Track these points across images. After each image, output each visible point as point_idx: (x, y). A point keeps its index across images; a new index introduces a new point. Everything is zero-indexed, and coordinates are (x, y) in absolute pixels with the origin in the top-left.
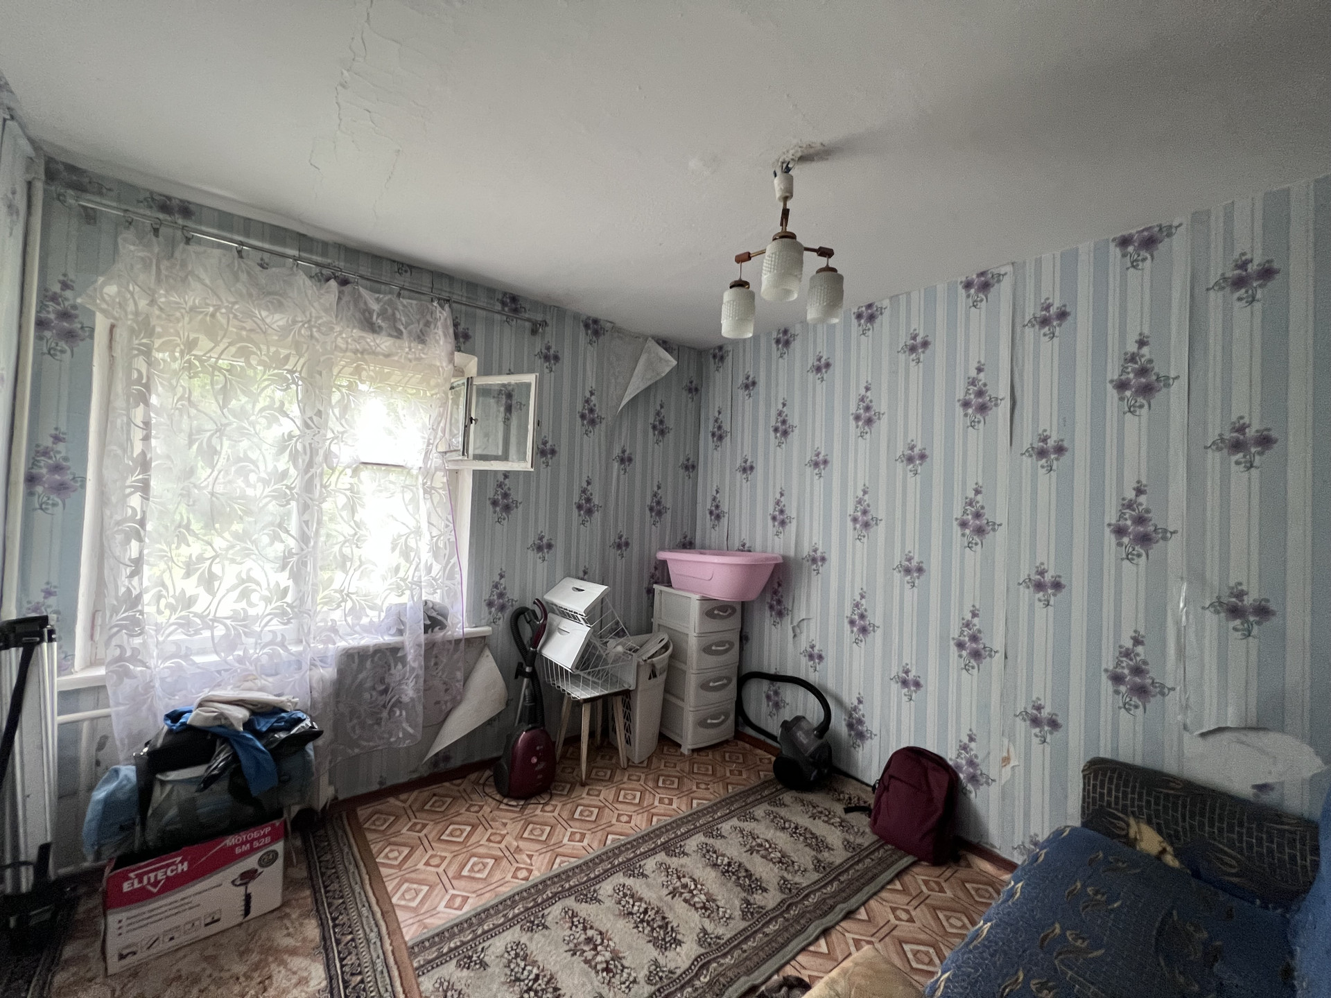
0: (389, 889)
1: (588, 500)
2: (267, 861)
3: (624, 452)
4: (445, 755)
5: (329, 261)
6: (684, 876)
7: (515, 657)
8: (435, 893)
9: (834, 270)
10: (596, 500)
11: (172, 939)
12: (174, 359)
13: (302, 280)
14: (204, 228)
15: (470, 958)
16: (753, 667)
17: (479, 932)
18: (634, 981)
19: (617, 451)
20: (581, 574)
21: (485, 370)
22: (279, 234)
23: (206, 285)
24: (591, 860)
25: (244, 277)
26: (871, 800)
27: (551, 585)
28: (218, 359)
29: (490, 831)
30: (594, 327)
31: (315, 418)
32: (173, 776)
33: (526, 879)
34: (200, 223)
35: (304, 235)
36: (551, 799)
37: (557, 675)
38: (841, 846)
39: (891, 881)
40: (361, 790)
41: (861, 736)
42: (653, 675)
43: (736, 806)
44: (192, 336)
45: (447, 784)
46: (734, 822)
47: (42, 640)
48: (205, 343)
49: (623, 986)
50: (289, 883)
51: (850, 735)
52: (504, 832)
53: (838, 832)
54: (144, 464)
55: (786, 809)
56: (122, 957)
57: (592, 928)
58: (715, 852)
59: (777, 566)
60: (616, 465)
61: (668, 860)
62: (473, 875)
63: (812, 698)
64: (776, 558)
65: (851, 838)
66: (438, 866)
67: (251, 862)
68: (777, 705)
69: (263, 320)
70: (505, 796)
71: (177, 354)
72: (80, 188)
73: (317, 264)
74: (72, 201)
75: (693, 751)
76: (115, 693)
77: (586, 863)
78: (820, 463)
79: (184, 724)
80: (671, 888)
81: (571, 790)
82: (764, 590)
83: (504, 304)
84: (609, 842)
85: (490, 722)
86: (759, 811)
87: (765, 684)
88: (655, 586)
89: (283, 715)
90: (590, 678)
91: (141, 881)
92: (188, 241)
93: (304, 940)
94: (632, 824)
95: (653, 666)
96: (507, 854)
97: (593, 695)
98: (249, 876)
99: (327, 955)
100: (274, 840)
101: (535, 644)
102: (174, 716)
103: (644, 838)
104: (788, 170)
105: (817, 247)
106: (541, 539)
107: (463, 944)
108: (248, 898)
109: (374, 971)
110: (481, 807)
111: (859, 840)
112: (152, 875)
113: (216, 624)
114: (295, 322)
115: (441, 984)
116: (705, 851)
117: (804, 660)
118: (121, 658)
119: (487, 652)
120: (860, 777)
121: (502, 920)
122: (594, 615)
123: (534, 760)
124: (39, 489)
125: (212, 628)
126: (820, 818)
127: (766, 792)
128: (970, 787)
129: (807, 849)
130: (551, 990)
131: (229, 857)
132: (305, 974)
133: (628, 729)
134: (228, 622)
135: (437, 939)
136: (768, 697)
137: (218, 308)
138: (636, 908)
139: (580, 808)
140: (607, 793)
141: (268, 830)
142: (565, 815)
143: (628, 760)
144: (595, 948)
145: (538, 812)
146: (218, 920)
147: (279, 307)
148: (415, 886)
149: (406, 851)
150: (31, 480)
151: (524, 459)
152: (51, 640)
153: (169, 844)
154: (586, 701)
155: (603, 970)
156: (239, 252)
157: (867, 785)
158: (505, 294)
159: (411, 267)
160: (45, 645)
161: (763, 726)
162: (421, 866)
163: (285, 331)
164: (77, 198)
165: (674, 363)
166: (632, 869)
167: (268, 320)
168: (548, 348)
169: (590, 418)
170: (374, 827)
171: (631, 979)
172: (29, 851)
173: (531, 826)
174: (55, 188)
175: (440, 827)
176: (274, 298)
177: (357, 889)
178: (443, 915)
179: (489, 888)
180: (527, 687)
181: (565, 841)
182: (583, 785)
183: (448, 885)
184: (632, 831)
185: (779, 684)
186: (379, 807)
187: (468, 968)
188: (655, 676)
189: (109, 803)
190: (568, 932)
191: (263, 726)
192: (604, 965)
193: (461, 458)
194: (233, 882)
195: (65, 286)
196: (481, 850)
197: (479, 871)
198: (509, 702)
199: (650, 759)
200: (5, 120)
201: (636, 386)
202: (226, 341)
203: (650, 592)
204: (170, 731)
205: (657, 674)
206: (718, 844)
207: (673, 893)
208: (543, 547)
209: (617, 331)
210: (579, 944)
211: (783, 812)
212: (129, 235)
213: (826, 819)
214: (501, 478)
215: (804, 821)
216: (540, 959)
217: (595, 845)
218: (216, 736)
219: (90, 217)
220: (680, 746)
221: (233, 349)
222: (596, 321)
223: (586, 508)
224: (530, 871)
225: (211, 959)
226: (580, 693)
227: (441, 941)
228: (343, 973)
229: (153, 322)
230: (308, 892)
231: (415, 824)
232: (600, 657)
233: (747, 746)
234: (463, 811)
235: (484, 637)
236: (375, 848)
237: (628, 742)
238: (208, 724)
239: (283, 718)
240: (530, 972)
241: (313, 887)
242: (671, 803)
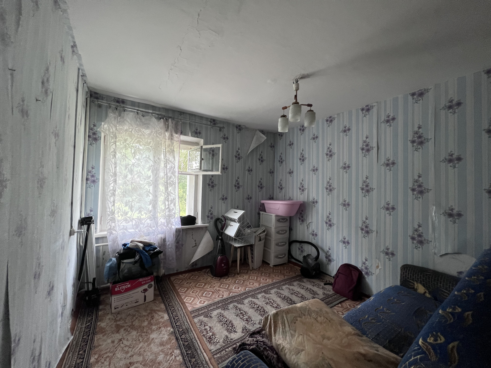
0: (183, 298)
1: (238, 184)
2: (150, 287)
3: (249, 168)
4: (195, 263)
5: (161, 113)
6: (270, 299)
7: (216, 234)
8: (196, 300)
9: (313, 111)
10: (241, 184)
11: (127, 305)
12: (121, 144)
13: (154, 120)
14: (128, 107)
15: (207, 315)
16: (294, 238)
17: (209, 309)
18: (255, 324)
19: (247, 168)
20: (236, 208)
21: (205, 144)
22: (147, 106)
23: (129, 123)
24: (242, 294)
25: (138, 120)
26: (332, 281)
27: (227, 211)
28: (133, 144)
29: (210, 285)
30: (239, 127)
31: (158, 160)
32: (125, 261)
33: (222, 298)
34: (127, 105)
35: (154, 106)
36: (228, 277)
37: (229, 240)
38: (322, 294)
39: (338, 304)
40: (172, 272)
41: (330, 261)
42: (260, 240)
43: (287, 282)
44: (126, 138)
45: (196, 272)
46: (287, 286)
47: (91, 223)
48: (129, 140)
49: (252, 325)
50: (155, 295)
51: (326, 261)
52: (215, 286)
53: (321, 290)
54: (115, 174)
55: (304, 283)
56: (115, 309)
57: (242, 310)
58: (280, 294)
59: (301, 204)
60: (247, 172)
61: (265, 295)
62: (206, 296)
63: (314, 248)
64: (300, 202)
65: (326, 292)
66: (196, 293)
67: (146, 287)
68: (302, 251)
69: (143, 132)
70: (214, 276)
71: (122, 143)
72: (97, 98)
73: (158, 114)
74: (96, 102)
75: (274, 266)
76: (109, 238)
77: (240, 294)
78: (315, 170)
79: (127, 247)
80: (266, 302)
81: (234, 275)
82: (297, 213)
83: (211, 122)
84: (247, 289)
85: (209, 254)
86: (295, 283)
87: (298, 245)
88: (260, 212)
89: (152, 246)
90: (240, 240)
91: (119, 288)
92: (124, 111)
93: (161, 308)
94: (254, 285)
95: (260, 237)
96: (216, 291)
97: (241, 246)
98: (145, 290)
99: (168, 312)
100: (151, 281)
101: (222, 228)
102: (125, 245)
103: (258, 289)
104: (297, 82)
105: (307, 104)
106: (223, 196)
107: (205, 312)
108: (145, 297)
109: (181, 316)
110: (207, 279)
111: (328, 293)
112: (122, 287)
113: (133, 220)
114: (152, 132)
115: (200, 321)
116: (277, 293)
117: (311, 236)
118: (110, 229)
119: (207, 232)
120: (330, 274)
121: (216, 307)
122: (241, 220)
123: (223, 265)
124: (89, 182)
125: (132, 221)
126: (315, 286)
127: (298, 278)
128: (366, 276)
129: (311, 294)
130: (231, 324)
131: (140, 285)
132: (163, 316)
133: (252, 258)
134: (136, 220)
135: (197, 310)
136: (299, 249)
137: (132, 129)
138: (255, 306)
139: (237, 281)
140: (246, 277)
141: (150, 278)
142: (233, 282)
143: (253, 268)
144: (243, 315)
145: (224, 281)
146: (138, 302)
147: (148, 128)
148: (190, 298)
149: (186, 289)
150: (87, 179)
151: (218, 171)
152: (93, 223)
153: (125, 279)
154: (239, 247)
155: (246, 321)
156: (137, 113)
157: (332, 277)
158: (211, 119)
159: (184, 113)
160: (92, 224)
161: (298, 258)
162: (191, 293)
163: (150, 134)
164: (98, 101)
165: (266, 138)
166: (253, 296)
167: (145, 132)
168: (225, 135)
169: (238, 157)
170: (176, 283)
171: (254, 323)
172: (91, 280)
173: (222, 284)
174: (92, 99)
175: (195, 283)
176: (146, 125)
177: (174, 297)
178: (198, 305)
179: (211, 299)
180: (220, 243)
182: (238, 274)
183: (199, 298)
184: (254, 287)
185: (302, 244)
186: (177, 277)
187: (207, 318)
188: (261, 240)
189: (111, 267)
190: (235, 311)
191: (147, 249)
192: (246, 319)
193: (199, 171)
194: (141, 291)
195: (94, 126)
196: (208, 290)
197: (208, 295)
198: (215, 247)
199: (259, 268)
200: (84, 83)
201: (252, 147)
202: (135, 138)
203: (259, 214)
204: (124, 249)
205: (262, 240)
206: (282, 292)
207: (267, 303)
208: (224, 199)
209: (247, 128)
210: (239, 314)
211: (303, 284)
212: (110, 111)
213: (318, 286)
214: (211, 177)
215: (310, 286)
216: (227, 317)
217: (242, 290)
218: (136, 251)
219: (100, 106)
220: (269, 264)
221: (136, 141)
222: (240, 126)
223: (238, 186)
224: (223, 296)
225: (137, 311)
226: (237, 245)
227: (199, 311)
228: (173, 316)
229: (117, 134)
230: (160, 297)
231: (188, 282)
232: (242, 234)
233: (292, 265)
234: (202, 279)
235: (206, 227)
236: (177, 288)
237: (252, 262)
238: (133, 247)
239: (152, 247)
240: (224, 320)
241: (161, 296)
242: (266, 280)
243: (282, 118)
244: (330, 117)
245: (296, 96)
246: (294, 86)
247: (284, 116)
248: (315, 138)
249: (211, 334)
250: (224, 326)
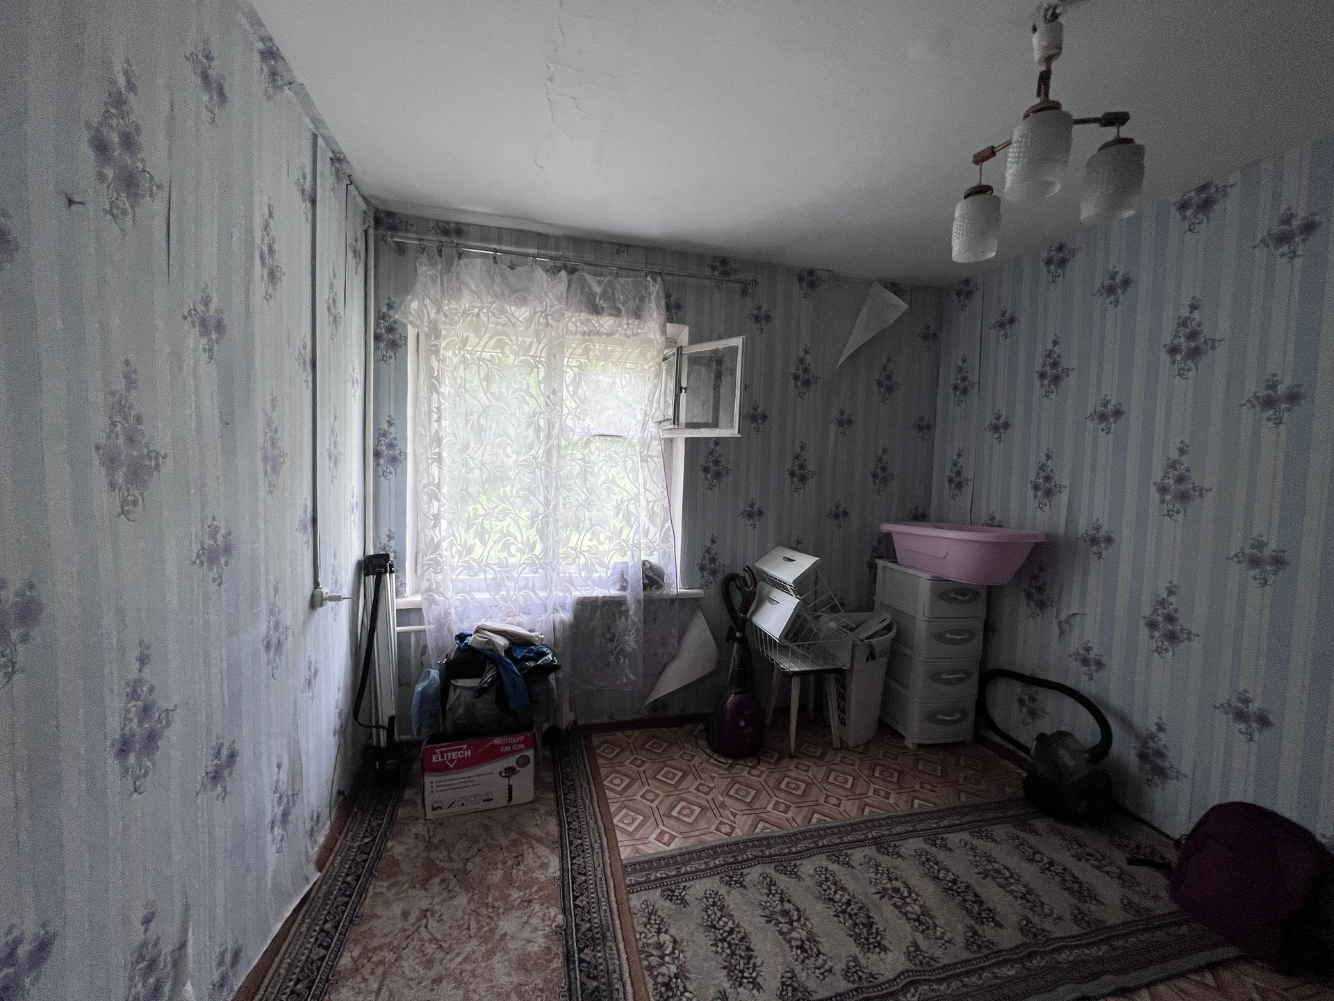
0: (612, 810)
1: (802, 467)
2: (523, 762)
3: (842, 413)
4: (662, 703)
5: (561, 253)
6: (896, 879)
7: (727, 621)
8: (648, 824)
9: (1128, 141)
10: (810, 466)
11: (463, 805)
12: (455, 355)
13: (540, 274)
14: (471, 243)
15: (673, 891)
16: (1002, 663)
17: (683, 871)
18: (830, 971)
19: (835, 413)
20: (794, 544)
21: (695, 339)
22: (522, 236)
23: (472, 291)
24: (795, 834)
25: (498, 279)
26: (1173, 857)
27: (762, 553)
28: (482, 352)
29: (699, 781)
30: (809, 278)
31: (551, 396)
32: (461, 682)
33: (728, 834)
34: (468, 239)
35: (541, 234)
36: (758, 764)
37: (766, 645)
38: (1117, 902)
39: (1199, 970)
40: (596, 721)
41: (1161, 772)
42: (872, 656)
43: (968, 819)
44: (465, 334)
45: (665, 729)
46: (965, 836)
47: (386, 572)
48: (473, 339)
49: (817, 971)
50: (538, 782)
51: (1142, 768)
52: (712, 785)
53: (1115, 884)
54: (438, 441)
55: (1037, 837)
56: (434, 809)
57: (789, 901)
58: (937, 863)
59: (1037, 544)
60: (833, 428)
61: (880, 858)
62: (681, 817)
63: (1085, 713)
64: (1036, 537)
65: (1136, 899)
66: (652, 801)
67: (511, 761)
68: (1033, 714)
69: (513, 315)
70: (715, 752)
71: (457, 351)
72: (394, 228)
73: (551, 258)
74: (389, 239)
75: (920, 746)
76: (427, 615)
77: (788, 836)
78: (1109, 415)
79: (466, 644)
80: (879, 887)
81: (779, 760)
82: (1019, 574)
83: (713, 268)
84: (814, 821)
85: (703, 679)
86: (1000, 831)
87: (1018, 687)
88: (878, 561)
89: (533, 647)
90: (799, 651)
91: (443, 757)
92: (460, 255)
93: (547, 833)
94: (842, 808)
95: (871, 647)
96: (713, 806)
97: (802, 669)
98: (510, 771)
99: (562, 851)
100: (527, 748)
101: (745, 611)
102: (462, 637)
103: (854, 827)
104: (1055, 16)
105: (1099, 115)
106: (752, 506)
107: (668, 877)
108: (510, 788)
109: (596, 876)
110: (693, 757)
111: (1149, 904)
112: (449, 754)
113: (487, 569)
114: (535, 313)
115: (647, 906)
116: (923, 859)
117: (1074, 665)
118: (429, 590)
119: (700, 614)
120: (1156, 824)
121: (703, 867)
122: (801, 586)
123: (743, 724)
124: (382, 461)
125: (485, 572)
126: (1087, 860)
127: (1011, 812)
129: (1065, 894)
130: (743, 947)
131: (495, 754)
132: (546, 861)
133: (842, 709)
134: (495, 567)
135: (646, 865)
136: (1021, 702)
137: (481, 309)
138: (838, 896)
139: (786, 780)
140: (817, 772)
141: (522, 738)
142: (771, 783)
143: (842, 741)
144: (791, 922)
145: (745, 773)
146: (491, 800)
147: (523, 301)
148: (632, 814)
149: (627, 781)
150: (377, 454)
151: (732, 427)
152: (391, 572)
153: (462, 733)
154: (795, 673)
155: (798, 948)
156: (494, 258)
157: (1168, 837)
158: (715, 258)
159: (628, 246)
160: (388, 574)
161: (1013, 734)
162: (638, 797)
163: (529, 321)
164: (392, 237)
165: (906, 306)
166: (837, 853)
167: (516, 315)
168: (759, 308)
169: (804, 379)
170: (603, 754)
171: (827, 967)
172: (384, 721)
173: (737, 786)
174: (381, 232)
175: (656, 766)
176: (519, 294)
177: (588, 802)
178: (653, 847)
179: (695, 833)
180: (737, 652)
181: (770, 807)
182: (792, 757)
183: (659, 821)
184: (840, 816)
185: (1036, 689)
186: (608, 738)
187: (671, 900)
188: (874, 658)
189: (423, 693)
190: (764, 898)
191: (519, 654)
192: (799, 943)
193: (672, 426)
194: (500, 773)
195: (390, 307)
196: (690, 797)
197: (686, 816)
198: (721, 663)
199: (867, 744)
200: (347, 185)
201: (856, 339)
202: (487, 336)
203: (873, 567)
204: (459, 648)
205: (877, 656)
206: (942, 855)
207: (883, 893)
208: (755, 514)
209: (835, 278)
210: (776, 913)
211: (1033, 840)
212: (424, 259)
213: (1097, 864)
214: (712, 446)
215: (1063, 857)
216: (736, 914)
217: (799, 820)
218: (487, 657)
219: (401, 249)
220: (904, 738)
221: (492, 342)
222: (811, 272)
223: (800, 475)
224: (733, 829)
225: (486, 828)
226: (790, 666)
227: (650, 869)
228: (572, 869)
229: (440, 326)
230: (552, 795)
231: (636, 759)
232: (810, 630)
233: (991, 753)
234: (677, 756)
235: (697, 599)
236: (603, 772)
237: (842, 722)
238: (483, 647)
239: (533, 650)
240: (726, 924)
241: (556, 792)
242: (887, 796)
243: (970, 199)
244: (1203, 188)
245: (1045, 78)
246: (1037, 43)
247: (982, 190)
248: (1116, 287)
249: (673, 969)
250: (719, 950)
